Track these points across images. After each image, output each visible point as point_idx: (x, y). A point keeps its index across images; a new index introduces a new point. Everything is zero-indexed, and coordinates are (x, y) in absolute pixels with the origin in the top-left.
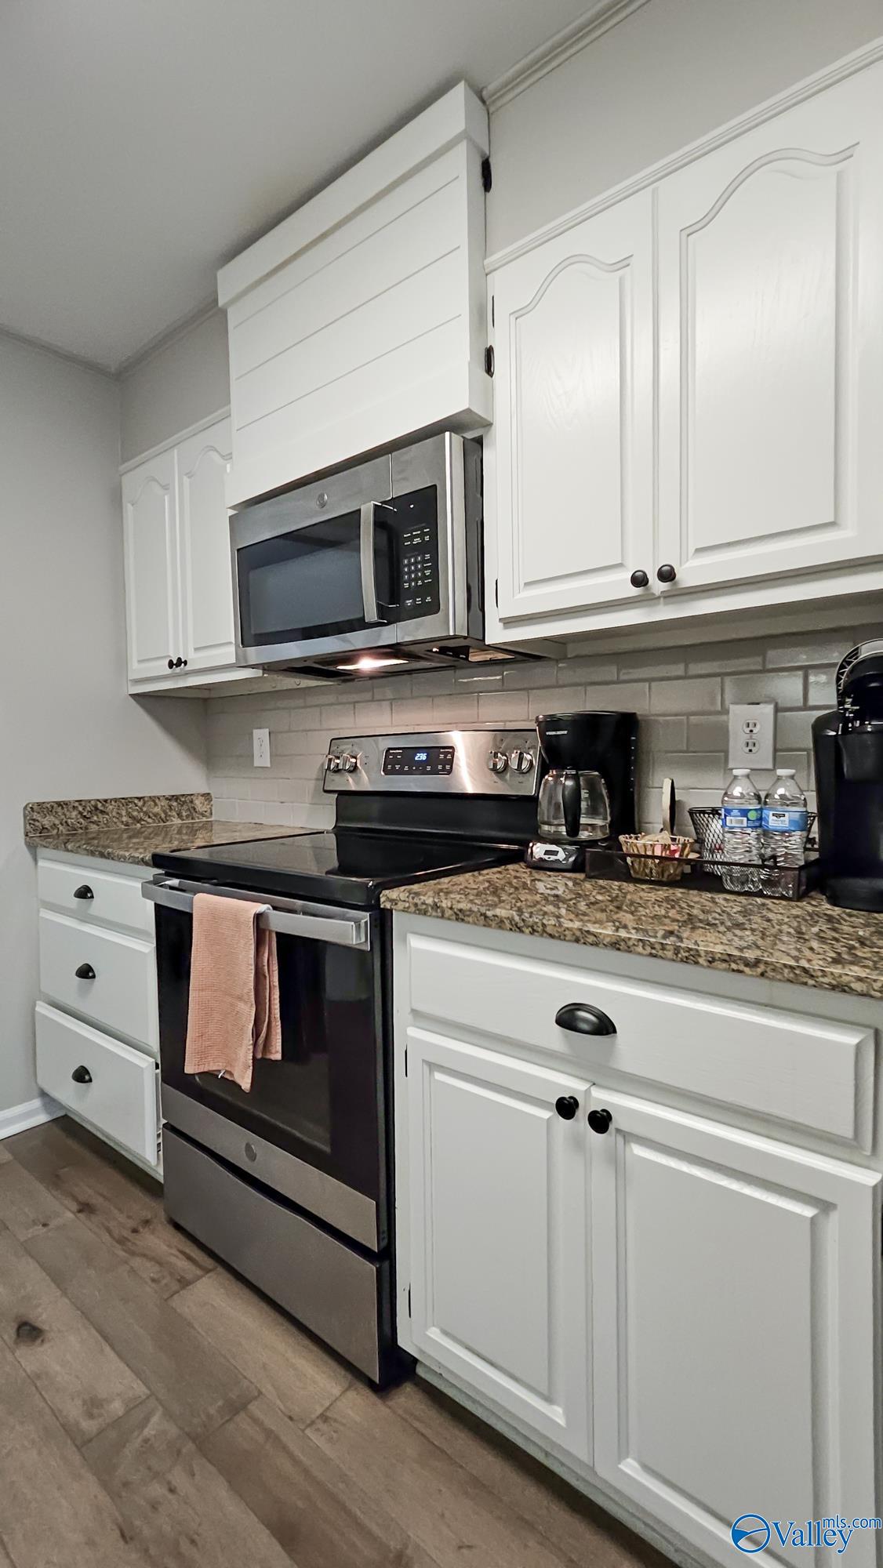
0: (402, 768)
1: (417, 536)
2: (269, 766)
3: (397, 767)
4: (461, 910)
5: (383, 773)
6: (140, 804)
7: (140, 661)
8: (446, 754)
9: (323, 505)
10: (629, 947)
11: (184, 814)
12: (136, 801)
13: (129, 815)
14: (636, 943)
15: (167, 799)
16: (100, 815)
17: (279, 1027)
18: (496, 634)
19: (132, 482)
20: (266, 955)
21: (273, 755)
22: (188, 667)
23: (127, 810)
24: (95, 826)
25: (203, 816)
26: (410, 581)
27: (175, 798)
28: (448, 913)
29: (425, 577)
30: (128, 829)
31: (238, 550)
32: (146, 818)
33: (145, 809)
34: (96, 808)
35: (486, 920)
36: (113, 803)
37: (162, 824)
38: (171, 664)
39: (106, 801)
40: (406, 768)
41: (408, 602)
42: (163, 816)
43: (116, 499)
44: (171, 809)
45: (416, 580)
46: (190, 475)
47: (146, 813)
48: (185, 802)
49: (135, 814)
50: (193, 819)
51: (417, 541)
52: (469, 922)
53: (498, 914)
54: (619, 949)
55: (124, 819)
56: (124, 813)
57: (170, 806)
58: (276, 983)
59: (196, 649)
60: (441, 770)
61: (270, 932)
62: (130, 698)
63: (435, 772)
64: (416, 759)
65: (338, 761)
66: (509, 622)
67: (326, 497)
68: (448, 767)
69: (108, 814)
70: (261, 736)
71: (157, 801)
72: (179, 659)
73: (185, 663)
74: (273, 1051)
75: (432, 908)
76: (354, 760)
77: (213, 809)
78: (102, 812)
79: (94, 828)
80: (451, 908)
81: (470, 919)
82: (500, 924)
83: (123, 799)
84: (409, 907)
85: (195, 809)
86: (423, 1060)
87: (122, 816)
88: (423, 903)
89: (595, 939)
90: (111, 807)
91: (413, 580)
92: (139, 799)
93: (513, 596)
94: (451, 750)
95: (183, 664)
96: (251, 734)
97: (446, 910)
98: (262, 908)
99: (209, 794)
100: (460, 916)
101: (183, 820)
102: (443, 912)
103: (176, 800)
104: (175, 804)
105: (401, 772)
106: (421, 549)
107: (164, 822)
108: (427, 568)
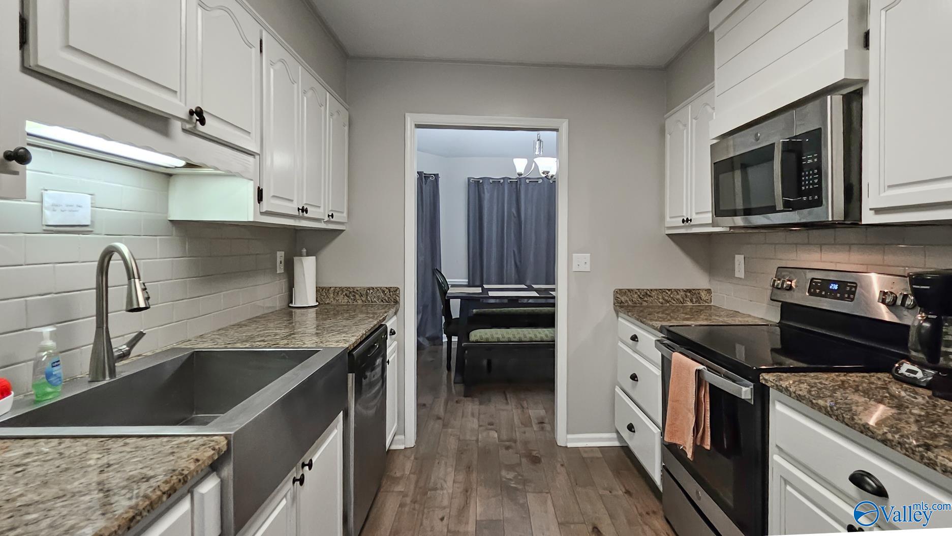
0: (821, 292)
1: (810, 159)
2: (743, 277)
3: (818, 291)
4: (799, 395)
5: (807, 294)
6: (669, 293)
7: (671, 218)
8: (851, 287)
9: (757, 139)
10: (892, 445)
11: (694, 300)
12: (667, 291)
13: (663, 298)
14: (897, 445)
15: (684, 291)
16: (649, 298)
17: (710, 432)
18: (868, 218)
19: (669, 123)
20: (703, 392)
21: (746, 271)
22: (692, 223)
23: (662, 296)
24: (645, 303)
25: (706, 302)
26: (805, 185)
27: (689, 291)
28: (793, 395)
29: (814, 184)
30: (662, 306)
31: (714, 164)
32: (673, 301)
33: (672, 296)
34: (647, 294)
35: (813, 405)
36: (655, 291)
37: (681, 305)
38: (683, 221)
39: (651, 290)
40: (823, 293)
41: (804, 198)
42: (682, 300)
43: (662, 132)
44: (686, 297)
45: (809, 184)
46: (696, 119)
47: (672, 298)
48: (695, 293)
49: (667, 298)
50: (699, 303)
51: (810, 161)
52: (803, 403)
53: (819, 403)
54: (886, 445)
55: (661, 300)
56: (660, 297)
57: (686, 295)
58: (709, 408)
59: (697, 213)
60: (847, 298)
61: (706, 381)
62: (667, 237)
63: (842, 298)
64: (831, 287)
65: (779, 282)
66: (878, 211)
67: (759, 135)
68: (852, 296)
69: (652, 297)
70: (739, 259)
71: (679, 292)
72: (687, 218)
73: (691, 220)
74: (706, 444)
75: (785, 390)
76: (789, 283)
77: (712, 298)
78: (650, 296)
79: (645, 304)
80: (795, 393)
81: (804, 402)
82: (820, 409)
83: (660, 290)
84: (773, 386)
85: (701, 298)
86: (781, 476)
87: (659, 299)
88: (781, 386)
89: (872, 434)
90: (654, 294)
91: (807, 185)
92: (669, 290)
93: (879, 194)
94: (855, 285)
95: (689, 221)
96: (734, 257)
97: (793, 393)
98: (701, 367)
99: (710, 290)
100: (799, 398)
101: (693, 304)
102: (790, 394)
103: (690, 292)
104: (689, 294)
105: (820, 295)
106: (811, 167)
107: (682, 304)
108: (816, 178)
